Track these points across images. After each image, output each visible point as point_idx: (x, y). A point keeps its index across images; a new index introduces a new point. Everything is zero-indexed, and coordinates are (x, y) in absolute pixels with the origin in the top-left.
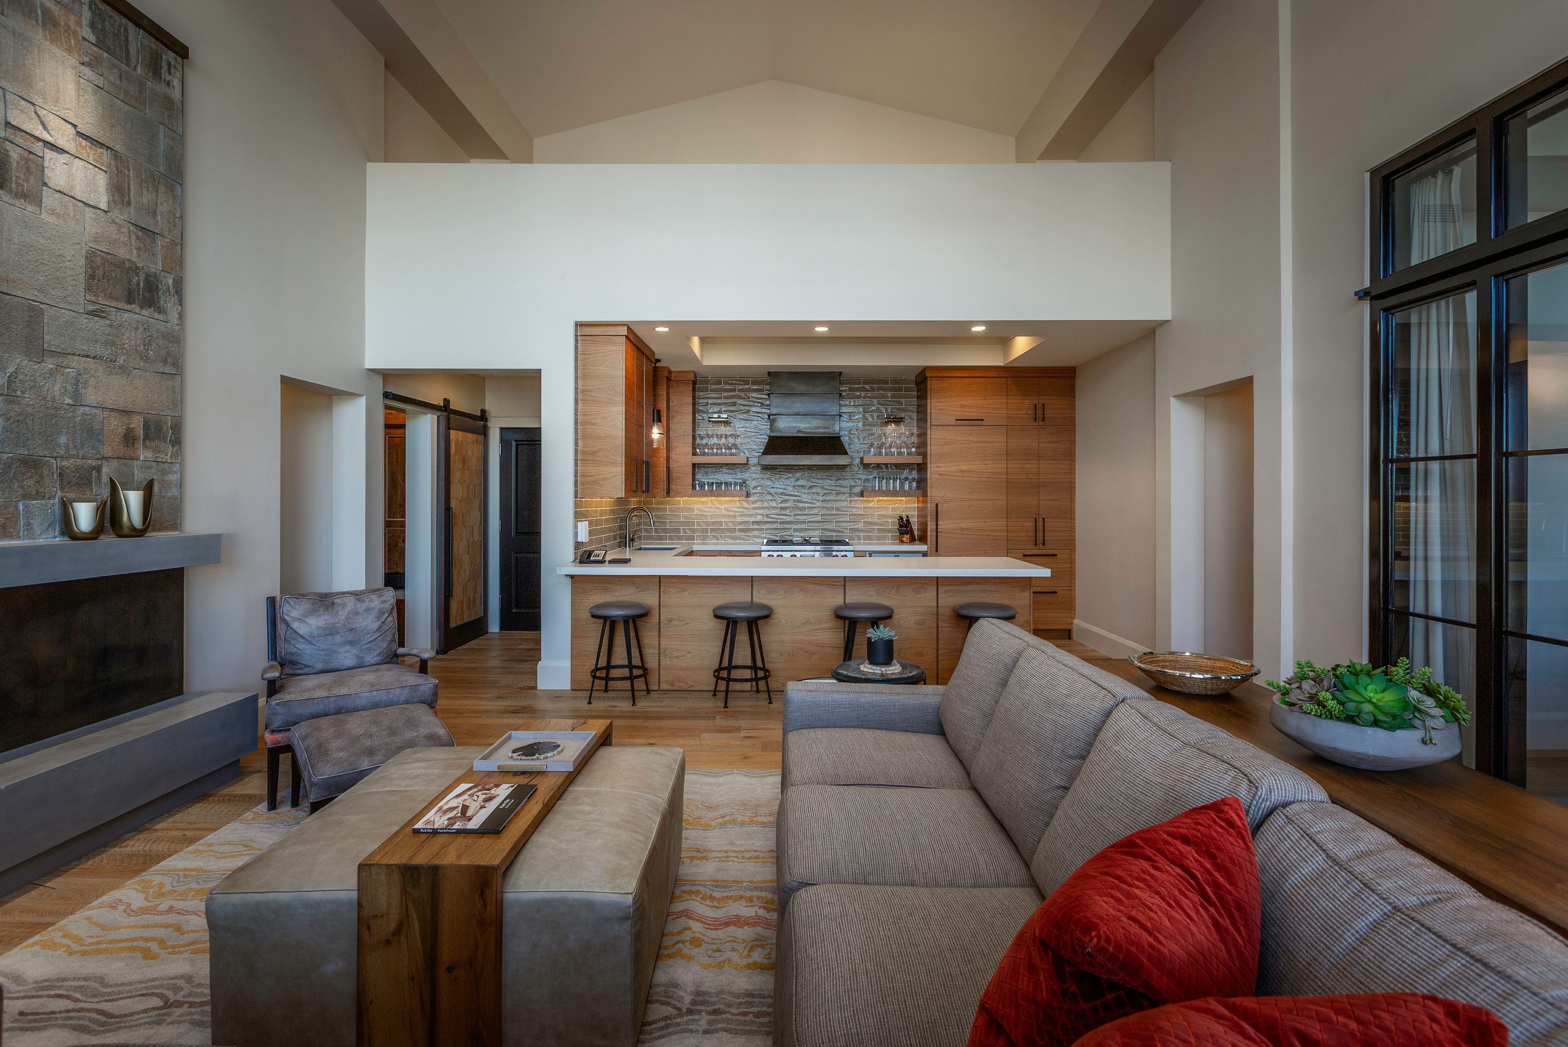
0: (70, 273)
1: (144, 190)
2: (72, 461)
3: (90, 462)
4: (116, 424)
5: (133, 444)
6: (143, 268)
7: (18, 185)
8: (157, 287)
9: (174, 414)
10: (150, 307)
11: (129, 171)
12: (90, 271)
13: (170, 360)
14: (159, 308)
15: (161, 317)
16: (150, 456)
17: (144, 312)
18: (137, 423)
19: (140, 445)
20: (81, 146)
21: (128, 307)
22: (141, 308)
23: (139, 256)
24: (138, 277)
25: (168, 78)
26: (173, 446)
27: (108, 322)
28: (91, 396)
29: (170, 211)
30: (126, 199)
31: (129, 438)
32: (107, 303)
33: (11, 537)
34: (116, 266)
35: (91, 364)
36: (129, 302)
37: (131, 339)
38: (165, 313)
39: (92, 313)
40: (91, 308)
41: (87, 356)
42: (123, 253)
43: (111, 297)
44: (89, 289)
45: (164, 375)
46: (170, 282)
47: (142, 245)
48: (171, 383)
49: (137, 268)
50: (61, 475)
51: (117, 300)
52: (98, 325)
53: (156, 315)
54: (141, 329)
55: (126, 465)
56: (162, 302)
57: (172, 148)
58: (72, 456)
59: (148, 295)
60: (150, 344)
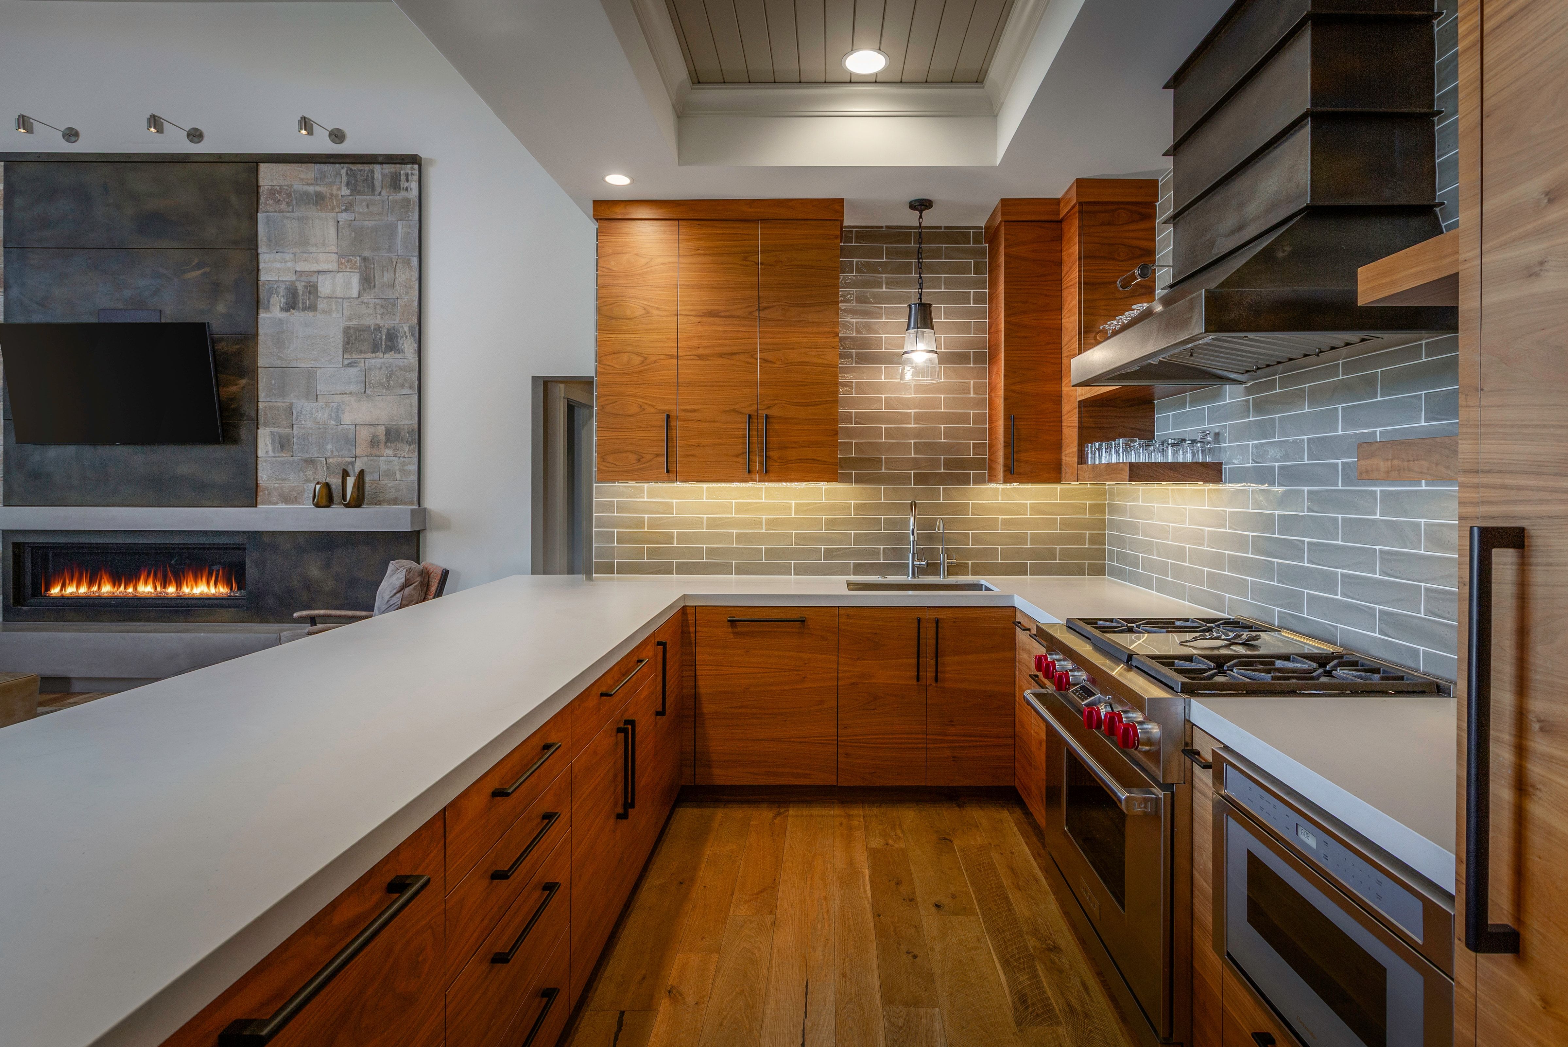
0: (333, 344)
1: (385, 273)
2: (336, 459)
3: (347, 459)
4: (364, 434)
5: (378, 446)
6: (384, 326)
7: (303, 303)
8: (397, 337)
9: (411, 422)
10: (391, 351)
11: (374, 265)
12: (346, 340)
13: (407, 385)
14: (399, 349)
15: (399, 356)
16: (391, 453)
17: (387, 356)
18: (381, 431)
19: (382, 446)
20: (342, 264)
21: (374, 355)
22: (384, 353)
23: (382, 318)
24: (380, 333)
25: (406, 184)
26: (410, 445)
27: (359, 369)
28: (347, 418)
29: (407, 279)
30: (373, 284)
31: (374, 442)
32: (359, 357)
33: (300, 504)
34: (364, 331)
35: (346, 398)
36: (373, 352)
37: (377, 376)
38: (403, 352)
39: (350, 365)
40: (346, 362)
41: (345, 393)
42: (370, 321)
43: (361, 352)
44: (345, 351)
45: (402, 396)
46: (406, 329)
47: (385, 311)
48: (408, 401)
49: (380, 327)
50: (328, 468)
51: (365, 353)
52: (353, 371)
53: (397, 356)
54: (384, 368)
55: (373, 460)
56: (400, 345)
57: (409, 233)
58: (335, 456)
59: (389, 343)
60: (391, 377)
